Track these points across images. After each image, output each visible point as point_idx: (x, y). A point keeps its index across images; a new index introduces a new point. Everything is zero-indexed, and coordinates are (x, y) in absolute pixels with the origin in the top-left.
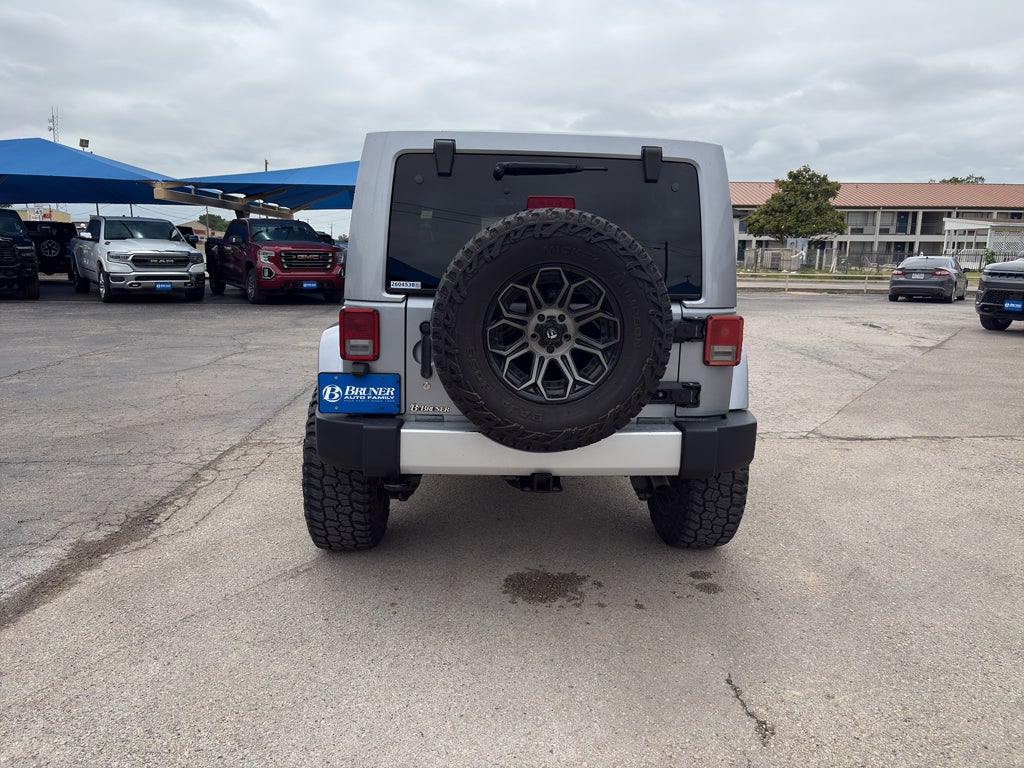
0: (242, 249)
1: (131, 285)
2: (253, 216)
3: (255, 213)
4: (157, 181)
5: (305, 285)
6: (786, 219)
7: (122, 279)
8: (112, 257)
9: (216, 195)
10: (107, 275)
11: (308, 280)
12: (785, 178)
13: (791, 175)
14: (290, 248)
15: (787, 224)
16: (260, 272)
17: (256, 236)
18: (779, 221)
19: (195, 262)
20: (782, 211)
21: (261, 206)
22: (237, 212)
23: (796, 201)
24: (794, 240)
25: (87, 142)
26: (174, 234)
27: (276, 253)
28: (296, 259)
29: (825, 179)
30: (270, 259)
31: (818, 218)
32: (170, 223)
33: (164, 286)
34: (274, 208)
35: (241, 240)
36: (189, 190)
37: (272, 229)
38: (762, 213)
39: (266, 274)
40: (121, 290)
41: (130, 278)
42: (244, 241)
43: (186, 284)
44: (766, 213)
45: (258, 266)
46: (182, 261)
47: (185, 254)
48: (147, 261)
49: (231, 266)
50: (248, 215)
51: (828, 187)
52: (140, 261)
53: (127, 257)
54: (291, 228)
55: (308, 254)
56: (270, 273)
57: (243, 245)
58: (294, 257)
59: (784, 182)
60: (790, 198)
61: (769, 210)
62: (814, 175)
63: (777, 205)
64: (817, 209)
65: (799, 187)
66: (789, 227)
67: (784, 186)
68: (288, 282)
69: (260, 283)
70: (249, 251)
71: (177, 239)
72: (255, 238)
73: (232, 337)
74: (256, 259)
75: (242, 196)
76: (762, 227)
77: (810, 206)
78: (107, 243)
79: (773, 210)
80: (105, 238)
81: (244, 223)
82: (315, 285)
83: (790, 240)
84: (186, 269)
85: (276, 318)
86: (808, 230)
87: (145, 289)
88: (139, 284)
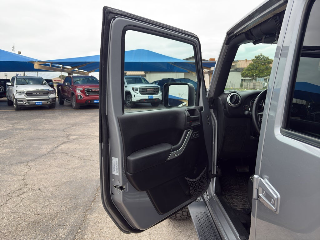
0: (70, 87)
1: (25, 103)
2: (74, 75)
3: (75, 73)
4: (35, 62)
5: (95, 102)
6: (255, 72)
7: (22, 101)
8: (18, 92)
9: (60, 67)
10: (16, 100)
11: (96, 99)
12: (254, 58)
13: (256, 57)
14: (89, 87)
15: (256, 73)
16: (77, 96)
17: (75, 82)
18: (253, 72)
19: (51, 93)
20: (253, 69)
21: (77, 71)
22: (68, 73)
23: (259, 66)
24: (259, 79)
25: (21, 52)
26: (44, 82)
27: (83, 89)
28: (91, 91)
29: (268, 58)
30: (81, 91)
31: (267, 71)
32: (42, 78)
33: (39, 103)
34: (82, 72)
35: (69, 84)
36: (49, 65)
37: (81, 79)
38: (246, 70)
39: (80, 97)
40: (22, 105)
41: (25, 100)
42: (71, 85)
43: (48, 102)
44: (248, 70)
45: (76, 94)
46: (46, 93)
47: (47, 90)
48: (32, 93)
49: (67, 94)
50: (72, 75)
51: (269, 61)
52: (29, 94)
53: (24, 92)
54: (89, 79)
55: (96, 89)
56: (81, 97)
57: (70, 86)
58: (91, 90)
59: (254, 60)
60: (256, 65)
61: (249, 69)
62: (264, 57)
63: (252, 67)
64: (266, 68)
65: (259, 61)
66: (257, 74)
67: (254, 61)
68: (88, 100)
69: (77, 101)
70: (72, 88)
71: (45, 84)
72: (75, 83)
73: (64, 130)
74: (75, 91)
75: (70, 67)
76: (247, 75)
77: (264, 67)
78: (17, 87)
79: (250, 69)
80: (16, 85)
81: (70, 77)
82: (98, 101)
83: (258, 79)
84: (48, 96)
85: (84, 117)
86: (263, 75)
87: (31, 105)
88: (29, 103)
